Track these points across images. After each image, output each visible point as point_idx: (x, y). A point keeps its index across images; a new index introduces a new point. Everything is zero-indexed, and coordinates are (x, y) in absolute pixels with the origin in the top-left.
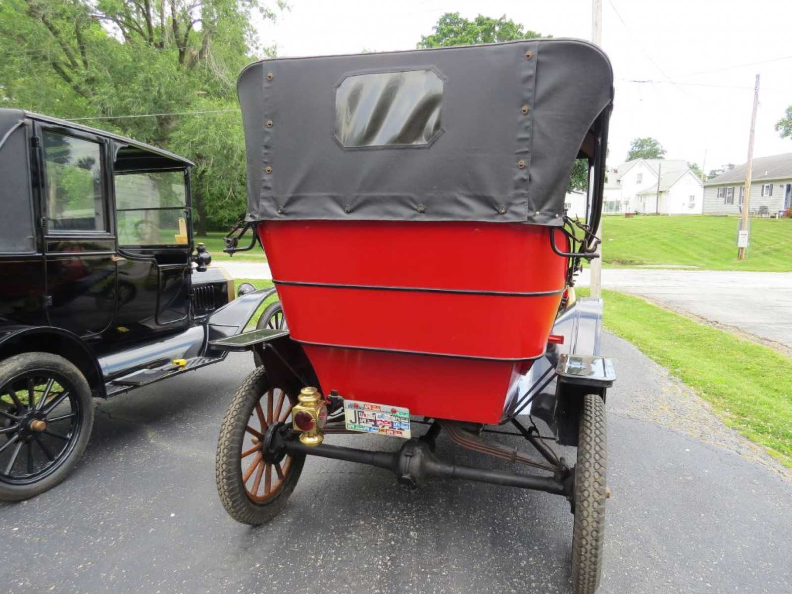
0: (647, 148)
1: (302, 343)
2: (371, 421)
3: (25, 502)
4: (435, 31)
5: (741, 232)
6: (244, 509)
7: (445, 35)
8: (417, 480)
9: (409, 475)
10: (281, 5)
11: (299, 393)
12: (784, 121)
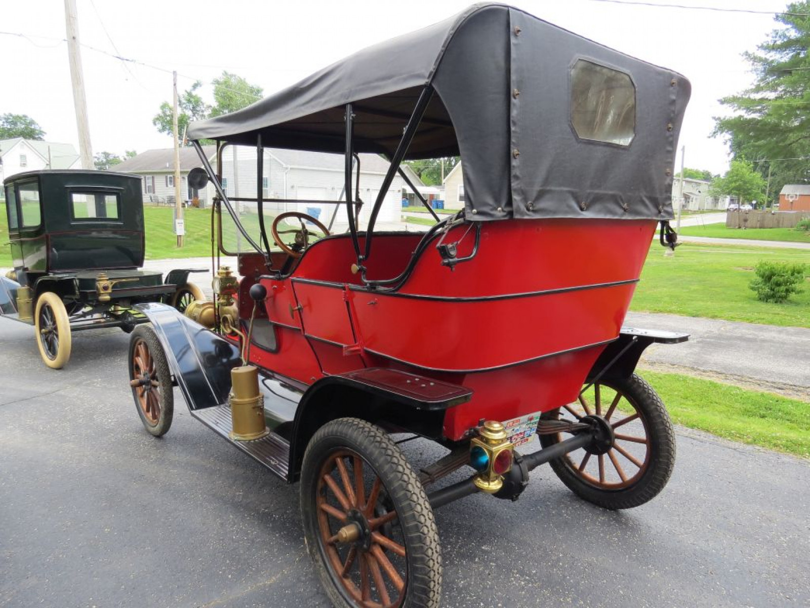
0: (21, 126)
5: (177, 221)
12: (160, 117)
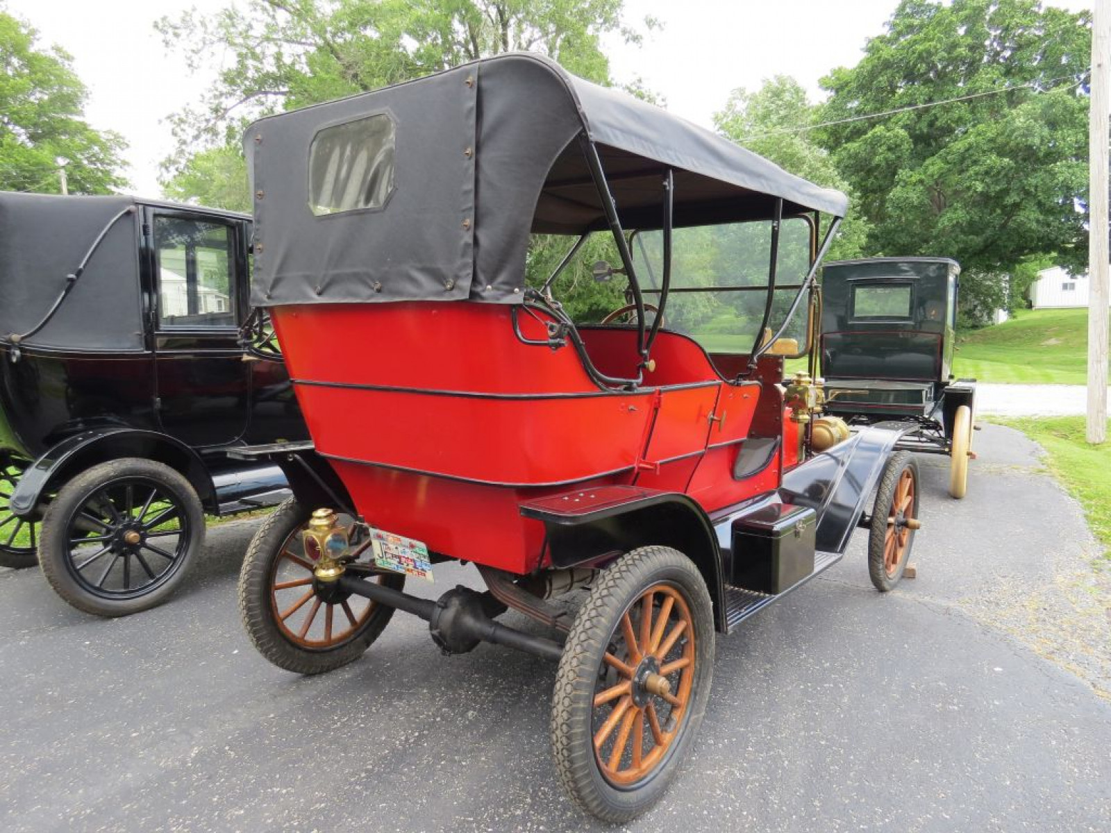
1: (329, 458)
2: (396, 556)
3: (116, 619)
4: (887, 28)
6: (274, 650)
7: (900, 34)
8: (448, 639)
9: (438, 630)
10: (650, 23)
11: (311, 517)
